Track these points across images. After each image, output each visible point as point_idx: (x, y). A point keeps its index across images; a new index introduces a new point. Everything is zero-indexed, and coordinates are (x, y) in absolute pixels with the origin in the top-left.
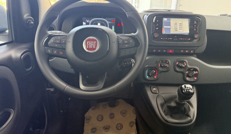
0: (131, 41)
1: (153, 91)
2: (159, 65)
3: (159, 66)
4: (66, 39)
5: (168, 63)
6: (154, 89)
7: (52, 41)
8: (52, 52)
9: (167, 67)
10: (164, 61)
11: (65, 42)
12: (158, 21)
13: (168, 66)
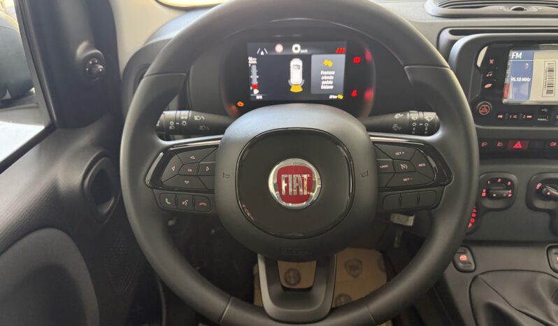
0: (420, 165)
1: (461, 265)
2: (484, 190)
3: (484, 194)
4: (214, 159)
5: (512, 187)
6: (463, 258)
7: (173, 168)
8: (177, 202)
9: (507, 197)
10: (499, 180)
11: (213, 167)
12: (491, 62)
13: (510, 195)
